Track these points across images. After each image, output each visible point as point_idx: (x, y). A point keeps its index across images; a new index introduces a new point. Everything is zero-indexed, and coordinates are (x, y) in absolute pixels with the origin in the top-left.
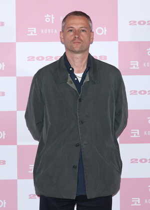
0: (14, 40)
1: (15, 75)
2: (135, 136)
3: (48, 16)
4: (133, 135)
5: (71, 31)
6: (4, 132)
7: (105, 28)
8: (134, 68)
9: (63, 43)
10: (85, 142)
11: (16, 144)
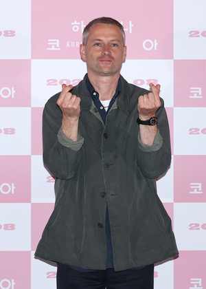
0: (29, 57)
1: (29, 105)
2: (195, 192)
3: (76, 23)
4: (193, 190)
5: (98, 44)
6: (13, 184)
7: (155, 41)
8: (195, 96)
9: (84, 61)
10: (112, 192)
11: (29, 201)
